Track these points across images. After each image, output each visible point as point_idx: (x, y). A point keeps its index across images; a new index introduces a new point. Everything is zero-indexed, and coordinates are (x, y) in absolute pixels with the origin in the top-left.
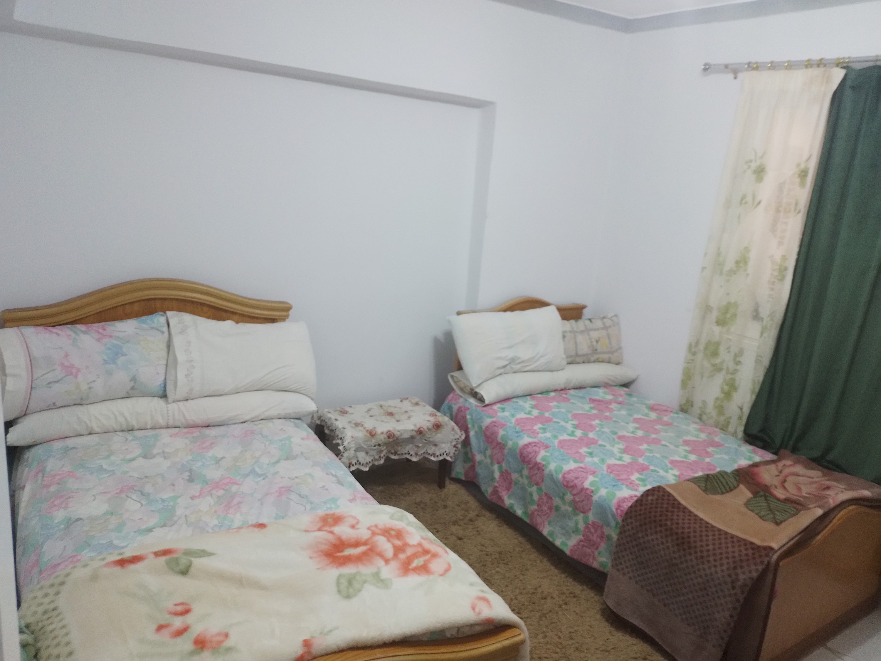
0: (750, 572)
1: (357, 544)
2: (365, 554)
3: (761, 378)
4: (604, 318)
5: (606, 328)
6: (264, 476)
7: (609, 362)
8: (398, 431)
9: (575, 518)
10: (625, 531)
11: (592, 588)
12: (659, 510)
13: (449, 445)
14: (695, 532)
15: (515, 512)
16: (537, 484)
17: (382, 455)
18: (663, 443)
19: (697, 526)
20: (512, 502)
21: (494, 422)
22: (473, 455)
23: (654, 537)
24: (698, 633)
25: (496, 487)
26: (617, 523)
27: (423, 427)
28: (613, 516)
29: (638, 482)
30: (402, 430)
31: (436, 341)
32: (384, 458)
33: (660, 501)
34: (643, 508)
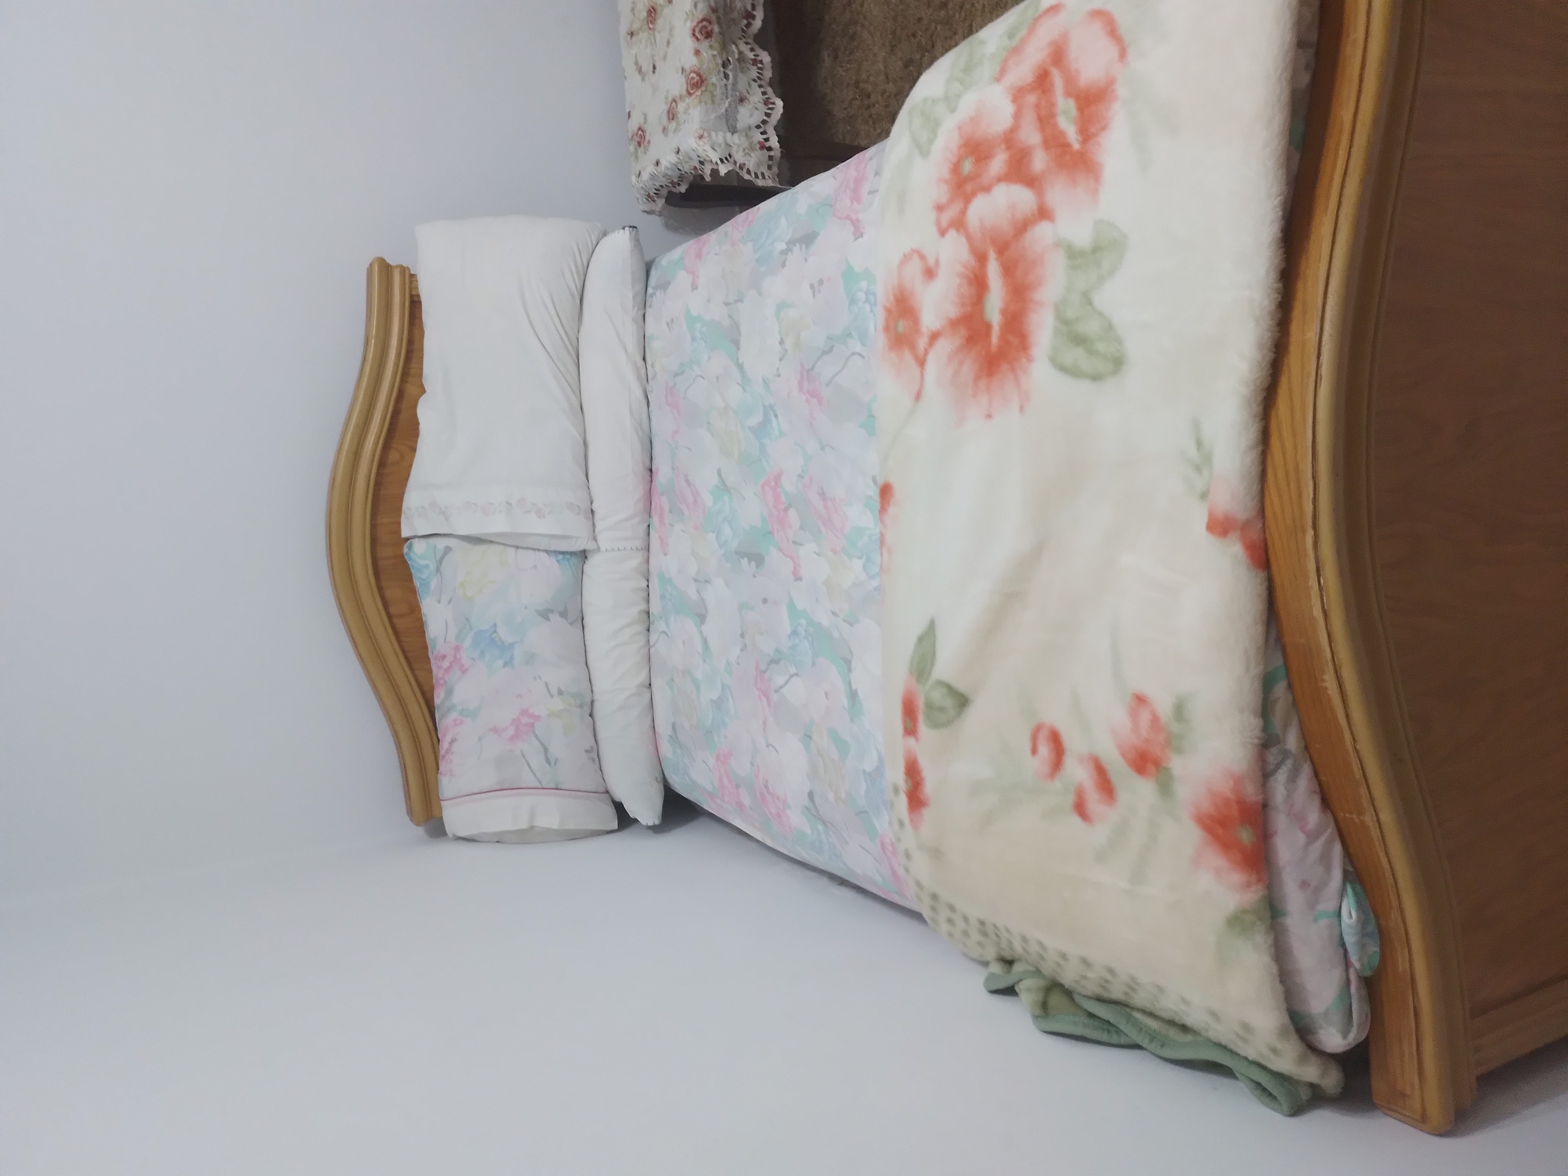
1: (978, 283)
2: (1008, 270)
6: (769, 411)
8: (695, 6)
17: (751, 55)
32: (759, 51)
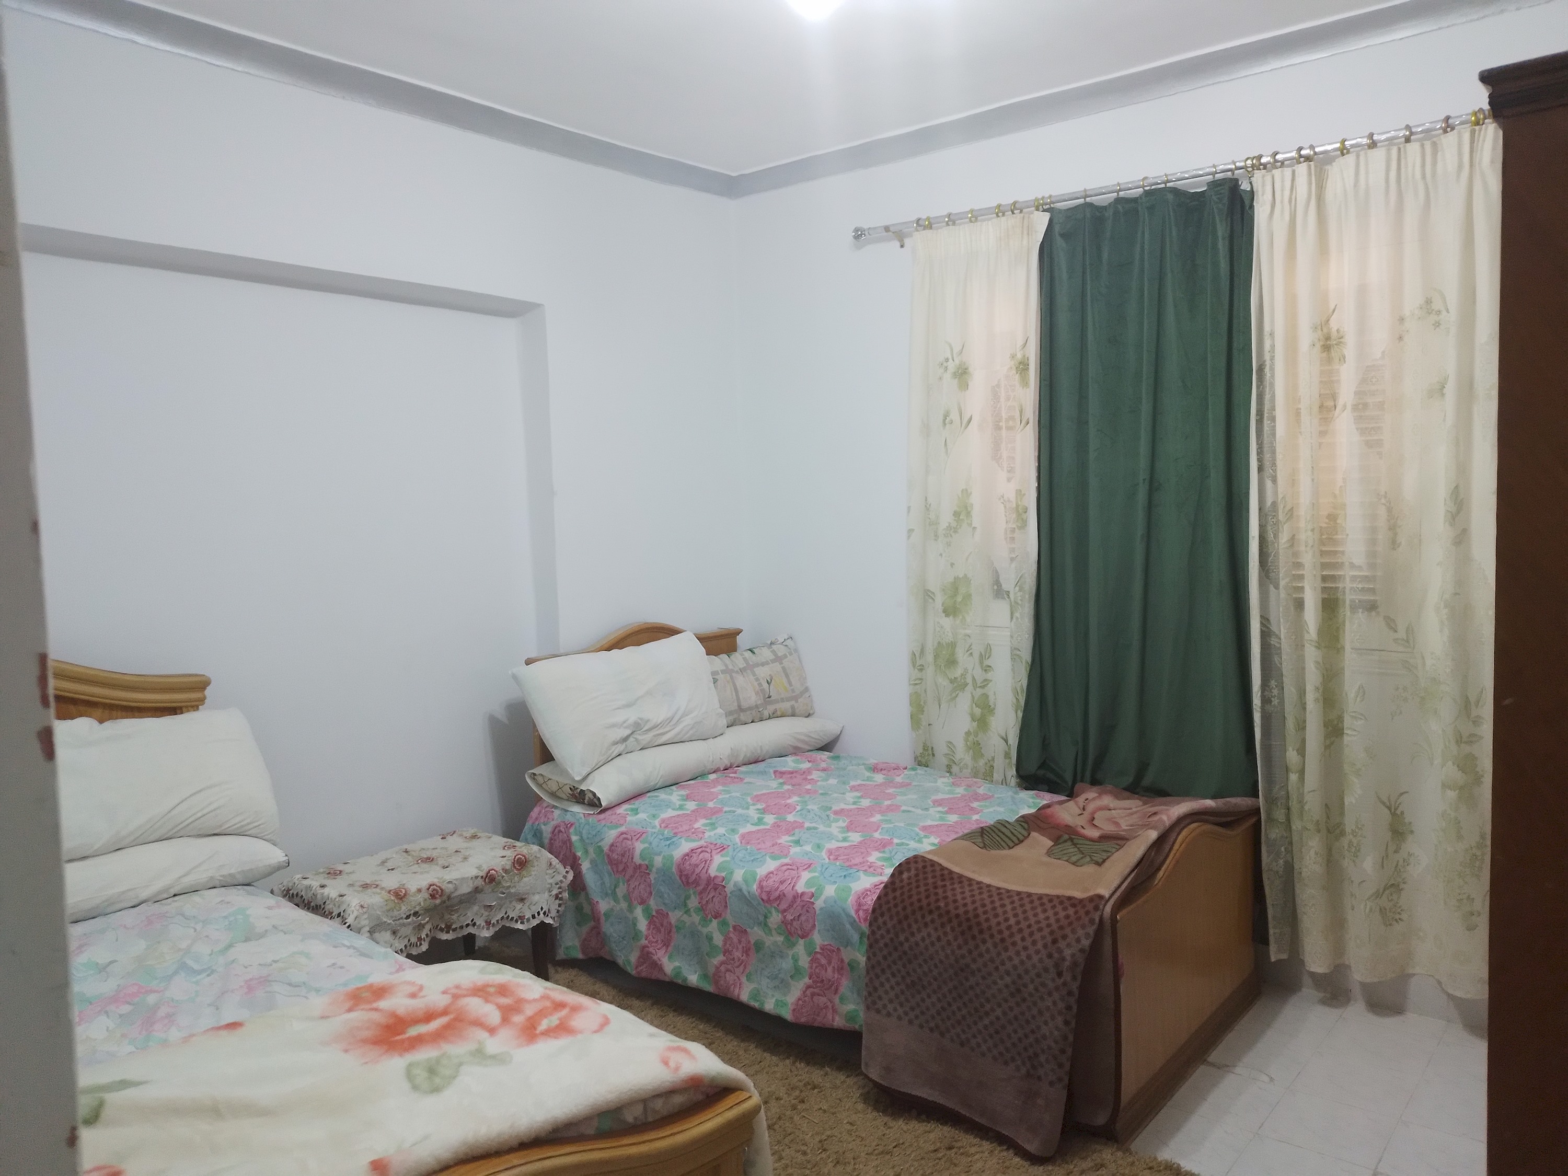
0: (1078, 940)
1: (429, 1017)
2: (447, 1027)
3: (1025, 682)
4: (772, 643)
5: (778, 659)
6: (209, 971)
7: (793, 715)
8: (450, 882)
9: (791, 953)
10: (876, 941)
11: (839, 1069)
12: (922, 889)
13: (546, 895)
14: (984, 905)
15: (685, 979)
16: (717, 916)
17: (423, 936)
18: (904, 808)
19: (985, 896)
20: (677, 964)
21: (622, 834)
22: (593, 905)
23: (924, 933)
24: (1023, 1071)
25: (644, 947)
26: (862, 935)
27: (495, 868)
28: (853, 923)
29: (880, 863)
30: (457, 880)
31: (493, 722)
32: (428, 940)
33: (921, 876)
34: (898, 893)
